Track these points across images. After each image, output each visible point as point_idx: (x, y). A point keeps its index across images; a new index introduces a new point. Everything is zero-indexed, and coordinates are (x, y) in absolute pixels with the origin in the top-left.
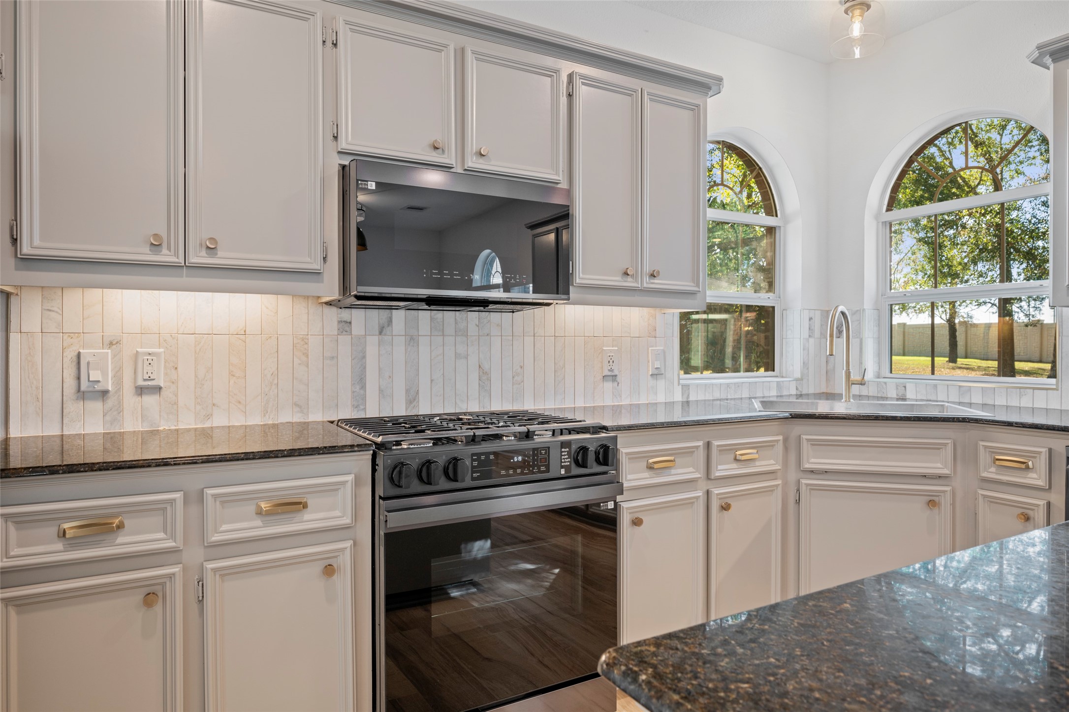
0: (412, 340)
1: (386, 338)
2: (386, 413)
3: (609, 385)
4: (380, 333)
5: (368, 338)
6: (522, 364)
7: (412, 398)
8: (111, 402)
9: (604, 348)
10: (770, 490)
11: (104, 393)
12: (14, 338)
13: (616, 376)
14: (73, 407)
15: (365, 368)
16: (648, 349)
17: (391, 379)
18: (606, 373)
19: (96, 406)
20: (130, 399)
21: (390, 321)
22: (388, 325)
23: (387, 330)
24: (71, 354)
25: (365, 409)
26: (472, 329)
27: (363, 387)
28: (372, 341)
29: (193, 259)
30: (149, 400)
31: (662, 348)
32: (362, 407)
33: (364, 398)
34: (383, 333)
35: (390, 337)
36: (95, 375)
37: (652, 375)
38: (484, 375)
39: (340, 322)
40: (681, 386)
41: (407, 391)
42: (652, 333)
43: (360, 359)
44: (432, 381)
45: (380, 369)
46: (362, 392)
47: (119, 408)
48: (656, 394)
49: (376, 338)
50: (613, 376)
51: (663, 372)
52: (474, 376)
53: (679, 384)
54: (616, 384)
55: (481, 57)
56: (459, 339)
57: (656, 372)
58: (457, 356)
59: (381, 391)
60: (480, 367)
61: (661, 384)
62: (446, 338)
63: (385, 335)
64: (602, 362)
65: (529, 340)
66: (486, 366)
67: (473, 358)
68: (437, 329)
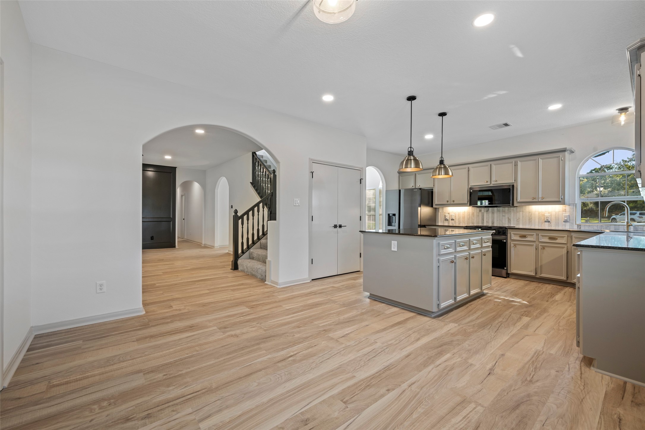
0: (493, 213)
3: (547, 223)
6: (519, 218)
7: (493, 223)
8: (448, 221)
9: (545, 215)
10: (563, 248)
11: (448, 220)
12: (439, 213)
13: (549, 221)
14: (445, 221)
15: (484, 218)
16: (563, 215)
17: (489, 220)
18: (546, 220)
19: (447, 221)
20: (450, 221)
21: (489, 210)
23: (488, 211)
24: (444, 215)
27: (483, 221)
28: (485, 214)
29: (451, 203)
30: (453, 221)
33: (484, 222)
35: (489, 213)
36: (447, 218)
37: (564, 221)
38: (509, 220)
39: (479, 210)
41: (492, 222)
42: (565, 211)
43: (483, 216)
44: (496, 220)
45: (487, 218)
47: (449, 222)
48: (566, 226)
51: (569, 221)
52: (507, 220)
53: (576, 224)
54: (549, 223)
55: (495, 165)
56: (503, 213)
58: (503, 216)
59: (487, 222)
60: (508, 218)
62: (500, 213)
65: (521, 213)
66: (510, 218)
67: (507, 216)
68: (499, 211)
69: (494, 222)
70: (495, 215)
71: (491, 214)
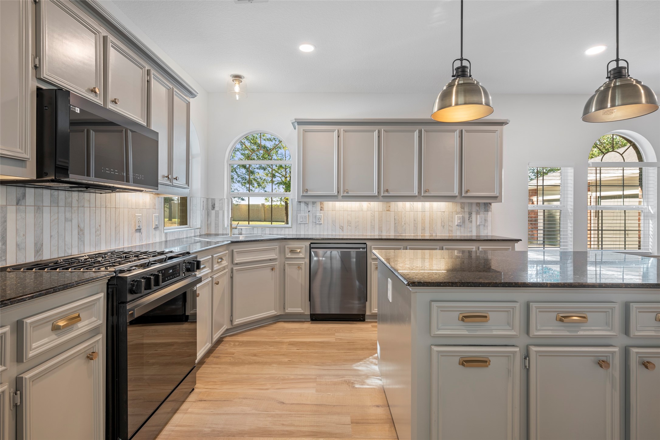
0: (38, 209)
1: (21, 207)
2: (21, 261)
3: (138, 234)
4: (17, 204)
5: (8, 207)
6: (100, 224)
7: (38, 249)
9: (136, 215)
13: (141, 229)
15: (6, 229)
16: (153, 215)
17: (24, 237)
18: (137, 228)
21: (24, 196)
22: (23, 199)
23: (22, 202)
25: (6, 260)
26: (75, 203)
27: (5, 243)
31: (158, 215)
32: (3, 258)
33: (5, 252)
34: (19, 204)
35: (24, 207)
37: (154, 228)
38: (81, 232)
40: (164, 233)
41: (36, 244)
42: (154, 207)
43: (2, 222)
44: (51, 236)
45: (17, 230)
46: (4, 247)
48: (156, 238)
49: (14, 208)
50: (139, 229)
51: (159, 227)
52: (75, 232)
54: (140, 233)
56: (67, 209)
57: (156, 227)
58: (66, 220)
59: (17, 245)
60: (78, 226)
61: (157, 232)
62: (59, 208)
63: (21, 205)
64: (135, 222)
65: (103, 210)
66: (82, 226)
67: (75, 222)
68: (55, 202)
69: (42, 245)
70: (46, 216)
71: (32, 215)
